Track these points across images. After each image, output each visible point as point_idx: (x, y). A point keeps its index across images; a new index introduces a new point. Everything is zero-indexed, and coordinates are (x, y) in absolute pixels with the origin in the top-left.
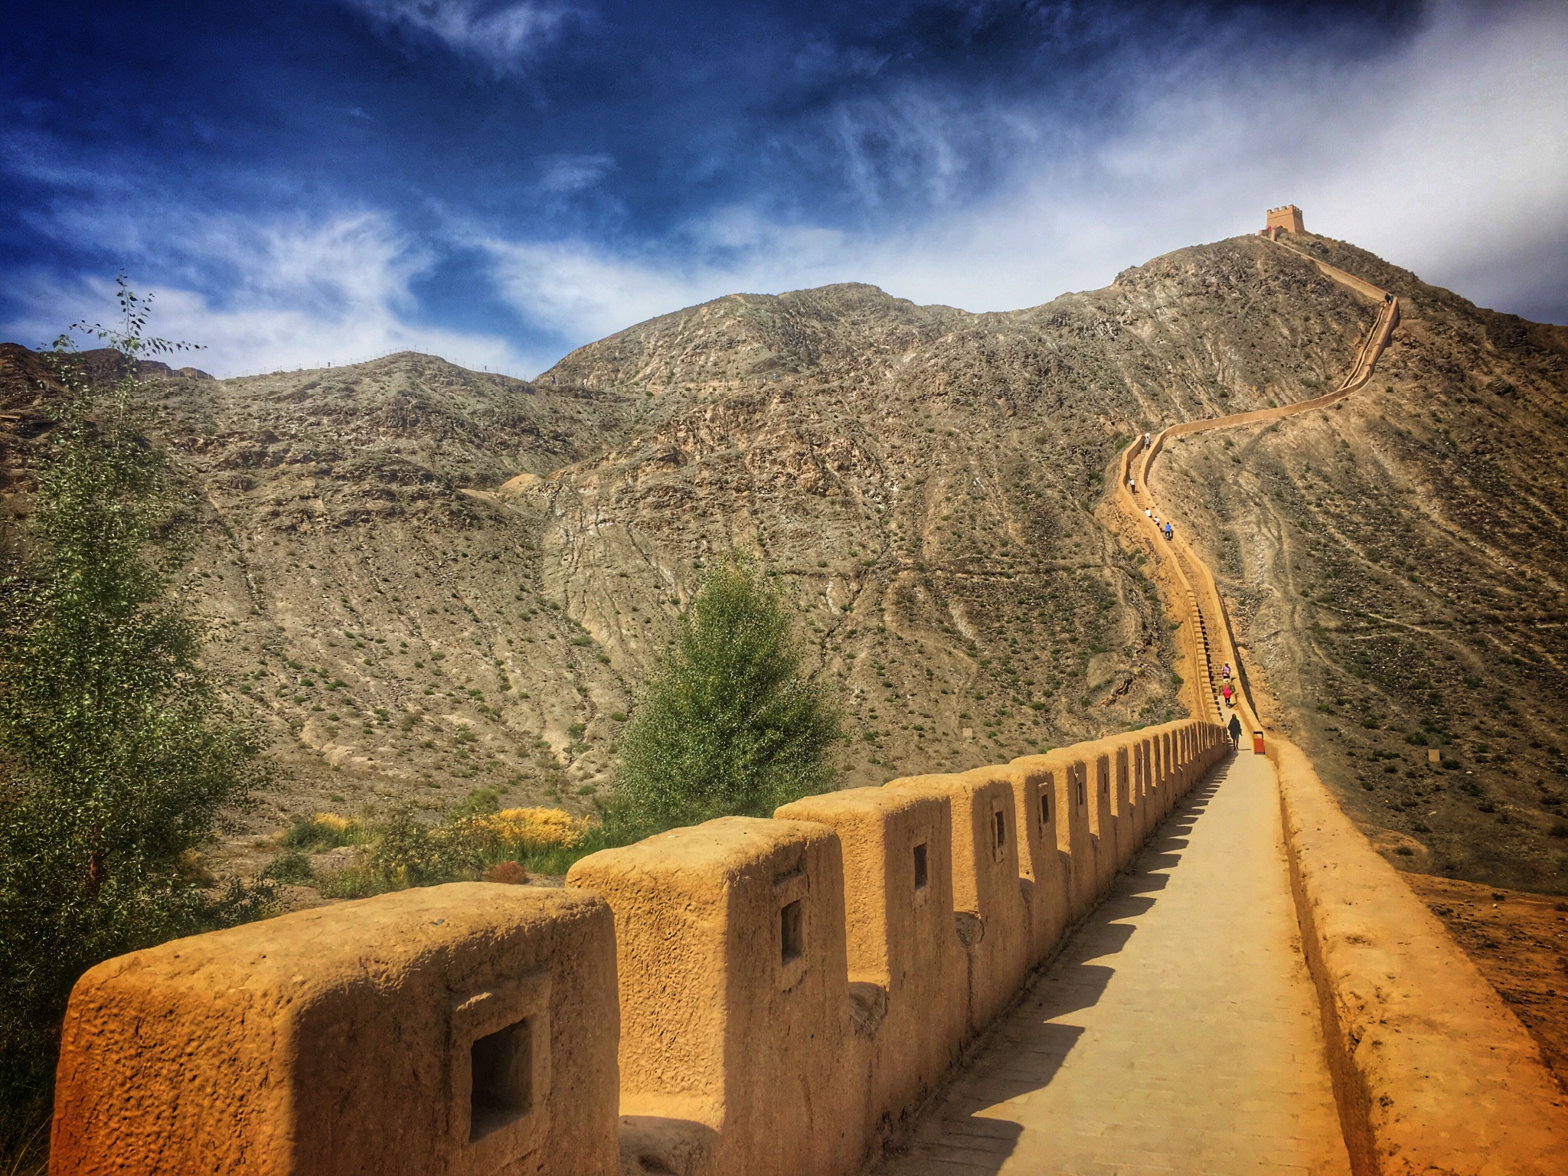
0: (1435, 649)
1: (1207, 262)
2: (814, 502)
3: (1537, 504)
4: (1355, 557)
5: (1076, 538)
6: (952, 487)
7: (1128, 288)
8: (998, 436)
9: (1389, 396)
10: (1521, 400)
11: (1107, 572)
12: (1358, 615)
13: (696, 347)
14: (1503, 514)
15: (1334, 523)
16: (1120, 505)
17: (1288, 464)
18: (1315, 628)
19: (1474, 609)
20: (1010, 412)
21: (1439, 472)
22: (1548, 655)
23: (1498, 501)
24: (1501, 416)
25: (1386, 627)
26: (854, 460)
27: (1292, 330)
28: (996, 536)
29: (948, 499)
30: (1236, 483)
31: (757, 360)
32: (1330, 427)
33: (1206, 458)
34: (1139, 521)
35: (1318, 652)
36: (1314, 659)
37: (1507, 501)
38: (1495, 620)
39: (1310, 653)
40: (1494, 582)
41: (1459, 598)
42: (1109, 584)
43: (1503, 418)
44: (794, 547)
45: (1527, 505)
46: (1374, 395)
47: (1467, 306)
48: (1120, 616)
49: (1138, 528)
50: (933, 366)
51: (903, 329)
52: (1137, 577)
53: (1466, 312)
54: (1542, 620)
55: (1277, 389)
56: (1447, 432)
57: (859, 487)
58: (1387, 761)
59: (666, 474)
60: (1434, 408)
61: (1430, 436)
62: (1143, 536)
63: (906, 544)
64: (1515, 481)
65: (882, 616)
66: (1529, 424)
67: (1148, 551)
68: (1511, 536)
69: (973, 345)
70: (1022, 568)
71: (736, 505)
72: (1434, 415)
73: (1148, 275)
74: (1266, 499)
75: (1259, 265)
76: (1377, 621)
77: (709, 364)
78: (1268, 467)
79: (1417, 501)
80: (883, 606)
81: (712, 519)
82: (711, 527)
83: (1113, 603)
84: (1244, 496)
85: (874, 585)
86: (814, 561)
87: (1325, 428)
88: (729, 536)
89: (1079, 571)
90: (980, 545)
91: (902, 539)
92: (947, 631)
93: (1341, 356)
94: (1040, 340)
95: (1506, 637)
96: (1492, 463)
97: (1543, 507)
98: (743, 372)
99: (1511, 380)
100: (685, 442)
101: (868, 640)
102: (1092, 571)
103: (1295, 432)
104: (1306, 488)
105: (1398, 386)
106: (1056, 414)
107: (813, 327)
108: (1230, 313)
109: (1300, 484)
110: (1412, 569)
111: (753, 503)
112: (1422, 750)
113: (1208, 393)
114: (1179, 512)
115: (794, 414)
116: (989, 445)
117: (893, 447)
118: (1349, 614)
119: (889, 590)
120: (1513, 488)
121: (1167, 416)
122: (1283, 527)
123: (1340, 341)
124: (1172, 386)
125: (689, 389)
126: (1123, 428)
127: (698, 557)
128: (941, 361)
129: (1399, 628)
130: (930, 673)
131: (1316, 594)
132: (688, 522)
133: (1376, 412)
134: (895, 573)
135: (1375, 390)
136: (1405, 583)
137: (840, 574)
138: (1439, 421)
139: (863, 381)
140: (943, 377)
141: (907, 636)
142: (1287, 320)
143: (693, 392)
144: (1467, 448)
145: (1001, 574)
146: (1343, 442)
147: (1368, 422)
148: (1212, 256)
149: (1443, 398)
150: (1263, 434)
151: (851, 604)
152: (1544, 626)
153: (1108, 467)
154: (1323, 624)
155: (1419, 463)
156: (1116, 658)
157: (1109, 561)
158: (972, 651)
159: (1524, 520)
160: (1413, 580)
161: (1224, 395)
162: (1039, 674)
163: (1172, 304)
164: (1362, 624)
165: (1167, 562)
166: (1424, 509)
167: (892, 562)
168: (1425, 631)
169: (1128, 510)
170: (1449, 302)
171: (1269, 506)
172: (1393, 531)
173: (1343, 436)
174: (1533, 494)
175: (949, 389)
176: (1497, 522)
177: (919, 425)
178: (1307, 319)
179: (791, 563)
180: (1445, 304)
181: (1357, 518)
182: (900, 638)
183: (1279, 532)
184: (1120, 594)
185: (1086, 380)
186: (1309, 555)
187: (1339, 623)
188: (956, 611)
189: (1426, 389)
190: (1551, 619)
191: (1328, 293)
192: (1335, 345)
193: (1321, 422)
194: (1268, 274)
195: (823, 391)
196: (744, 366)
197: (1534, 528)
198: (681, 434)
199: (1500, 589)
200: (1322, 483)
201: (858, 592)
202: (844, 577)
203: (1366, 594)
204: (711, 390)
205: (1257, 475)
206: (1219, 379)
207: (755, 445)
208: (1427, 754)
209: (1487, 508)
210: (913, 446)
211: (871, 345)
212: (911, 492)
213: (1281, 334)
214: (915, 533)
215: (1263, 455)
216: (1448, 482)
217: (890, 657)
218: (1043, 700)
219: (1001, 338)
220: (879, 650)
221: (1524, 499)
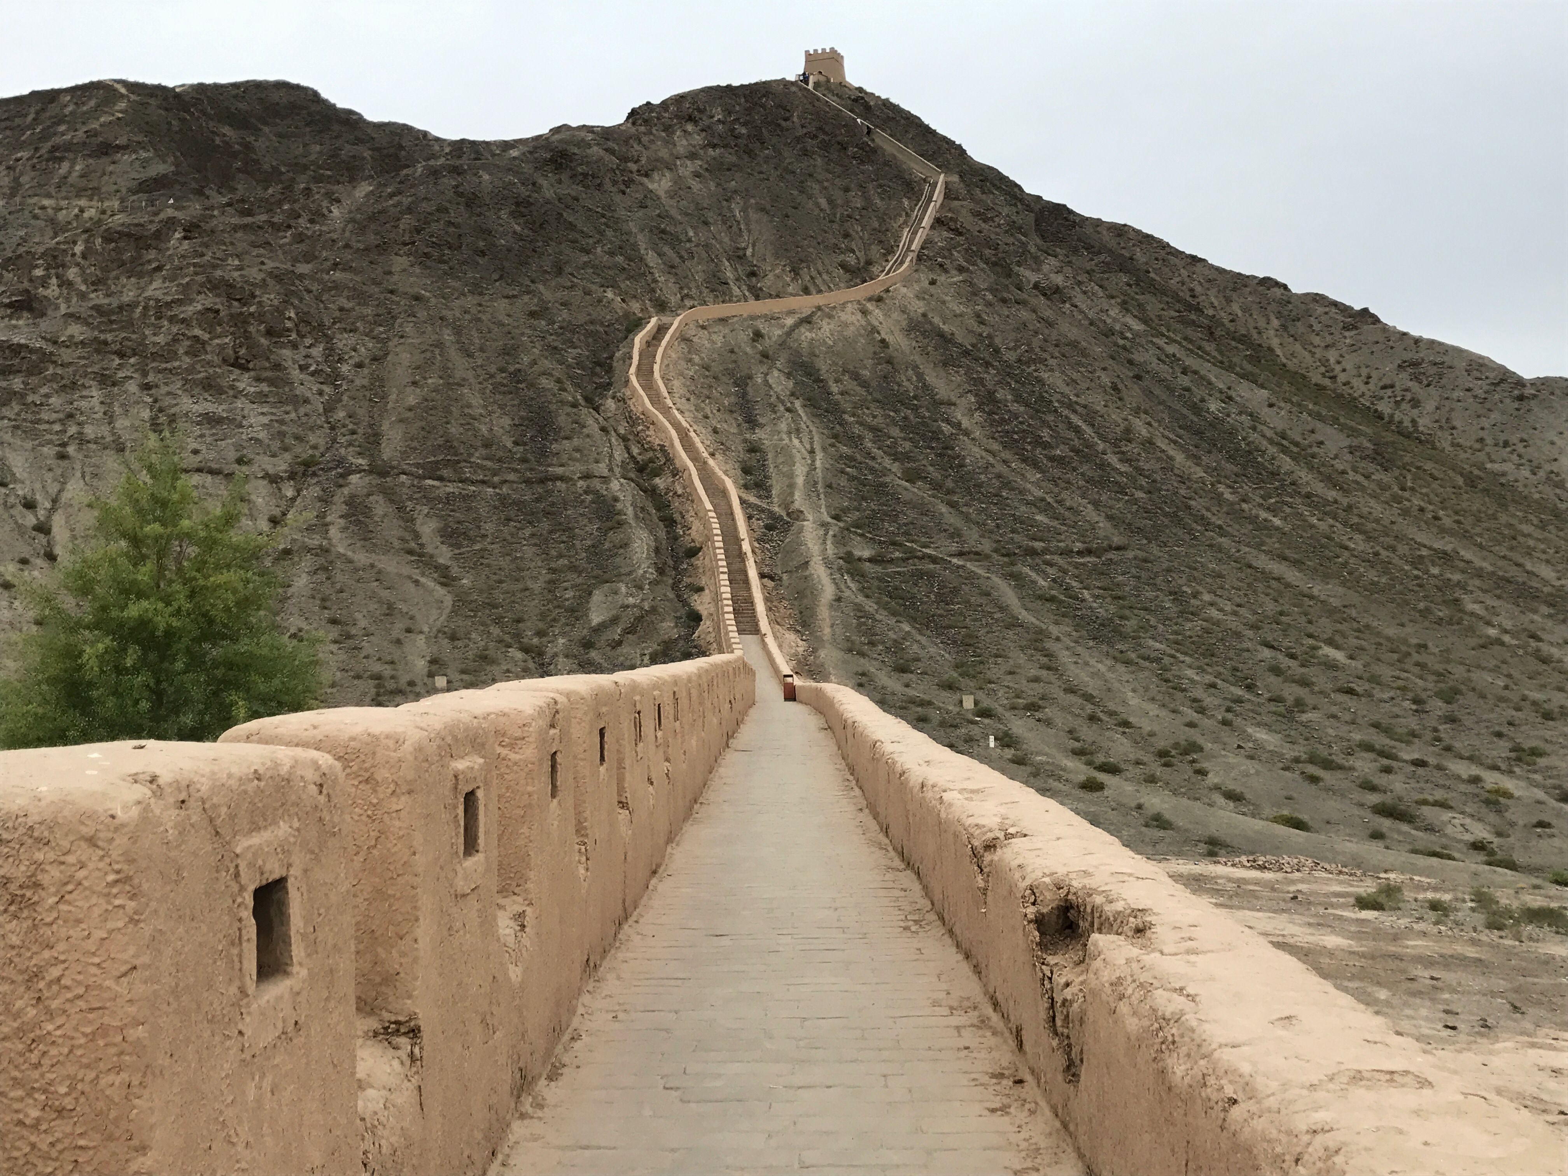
0: (972, 584)
1: (737, 108)
2: (232, 377)
3: (1080, 423)
4: (892, 477)
5: (576, 442)
6: (418, 368)
7: (642, 129)
8: (480, 305)
9: (932, 289)
10: (1068, 305)
11: (615, 485)
12: (894, 543)
13: (55, 149)
14: (1045, 434)
15: (871, 435)
16: (630, 403)
17: (823, 366)
18: (848, 558)
19: (1012, 539)
20: (495, 276)
21: (981, 381)
22: (1085, 592)
23: (1041, 418)
24: (1046, 321)
25: (922, 558)
26: (289, 324)
27: (830, 202)
28: (476, 433)
29: (414, 383)
30: (766, 382)
31: (143, 176)
32: (869, 323)
33: (732, 351)
34: (653, 423)
35: (852, 585)
36: (847, 593)
37: (1050, 418)
38: (1033, 553)
39: (843, 587)
40: (1034, 510)
41: (998, 526)
42: (616, 499)
43: (1050, 324)
44: (202, 436)
45: (1071, 426)
46: (917, 287)
47: (1016, 190)
48: (630, 538)
49: (651, 432)
50: (394, 206)
51: (348, 150)
52: (652, 493)
53: (1015, 197)
54: (1080, 553)
55: (814, 273)
56: (990, 336)
57: (294, 362)
58: (919, 709)
59: (15, 327)
60: (978, 308)
61: (975, 341)
62: (657, 442)
63: (359, 438)
64: (1059, 396)
65: (327, 532)
66: (1073, 333)
67: (663, 460)
68: (1052, 459)
69: (448, 181)
70: (512, 477)
71: (120, 374)
72: (978, 316)
73: (666, 115)
74: (798, 404)
75: (795, 119)
76: (912, 551)
77: (75, 174)
78: (803, 365)
79: (959, 415)
80: (329, 519)
81: (84, 393)
82: (83, 404)
83: (620, 524)
84: (773, 399)
85: (316, 491)
86: (232, 455)
87: (864, 323)
88: (110, 417)
89: (581, 483)
90: (455, 444)
91: (353, 432)
92: (410, 552)
93: (883, 238)
94: (534, 184)
95: (1044, 572)
96: (1035, 374)
97: (1084, 427)
98: (124, 190)
99: (1058, 280)
100: (45, 284)
101: (307, 562)
102: (596, 484)
103: (832, 326)
104: (842, 394)
105: (942, 278)
106: (553, 284)
107: (224, 135)
108: (761, 173)
109: (835, 388)
110: (949, 492)
111: (145, 374)
112: (957, 697)
113: (736, 269)
114: (700, 416)
115: (202, 255)
116: (467, 317)
117: (341, 309)
118: (884, 542)
119: (336, 498)
120: (1056, 404)
121: (687, 295)
122: (816, 438)
123: (882, 220)
124: (693, 258)
125: (43, 208)
126: (635, 307)
127: (64, 445)
128: (406, 201)
129: (934, 560)
130: (390, 606)
131: (849, 518)
132: (47, 396)
133: (919, 307)
134: (343, 476)
135: (918, 281)
136: (944, 509)
137: (267, 476)
138: (982, 322)
139: (299, 216)
140: (407, 221)
141: (361, 558)
142: (826, 188)
143: (50, 211)
144: (1010, 356)
145: (483, 482)
146: (883, 341)
147: (910, 320)
148: (743, 100)
149: (990, 297)
150: (797, 325)
151: (284, 514)
152: (1081, 560)
153: (618, 355)
154: (857, 553)
155: (962, 371)
156: (623, 589)
157: (617, 470)
158: (446, 579)
159: (1065, 441)
160: (952, 505)
161: (753, 274)
162: (532, 608)
163: (693, 156)
164: (897, 554)
165: (685, 475)
166: (966, 423)
167: (340, 462)
168: (961, 563)
169: (640, 409)
170: (998, 183)
171: (801, 411)
172: (933, 448)
173: (883, 335)
174: (1075, 411)
175: (417, 237)
176: (1038, 442)
177: (375, 283)
178: (847, 190)
179: (199, 458)
180: (994, 185)
181: (895, 432)
182: (351, 561)
183: (812, 443)
184: (630, 511)
185: (591, 241)
186: (843, 472)
187: (873, 553)
188: (428, 528)
189: (971, 284)
190: (1089, 552)
191: (871, 162)
192: (876, 225)
193: (859, 315)
194: (805, 131)
195: (245, 227)
196: (124, 184)
197: (1077, 452)
198: (39, 272)
199: (1038, 517)
200: (858, 388)
201: (293, 499)
202: (273, 479)
203: (903, 519)
204: (76, 211)
205: (789, 375)
206: (749, 252)
207: (146, 294)
208: (961, 702)
209: (1029, 425)
210: (368, 311)
211: (306, 168)
212: (366, 371)
213: (817, 205)
214: (371, 426)
215: (798, 353)
216: (991, 394)
217: (338, 586)
218: (535, 641)
219: (486, 177)
220: (322, 576)
221: (1067, 417)
